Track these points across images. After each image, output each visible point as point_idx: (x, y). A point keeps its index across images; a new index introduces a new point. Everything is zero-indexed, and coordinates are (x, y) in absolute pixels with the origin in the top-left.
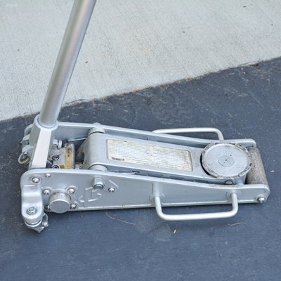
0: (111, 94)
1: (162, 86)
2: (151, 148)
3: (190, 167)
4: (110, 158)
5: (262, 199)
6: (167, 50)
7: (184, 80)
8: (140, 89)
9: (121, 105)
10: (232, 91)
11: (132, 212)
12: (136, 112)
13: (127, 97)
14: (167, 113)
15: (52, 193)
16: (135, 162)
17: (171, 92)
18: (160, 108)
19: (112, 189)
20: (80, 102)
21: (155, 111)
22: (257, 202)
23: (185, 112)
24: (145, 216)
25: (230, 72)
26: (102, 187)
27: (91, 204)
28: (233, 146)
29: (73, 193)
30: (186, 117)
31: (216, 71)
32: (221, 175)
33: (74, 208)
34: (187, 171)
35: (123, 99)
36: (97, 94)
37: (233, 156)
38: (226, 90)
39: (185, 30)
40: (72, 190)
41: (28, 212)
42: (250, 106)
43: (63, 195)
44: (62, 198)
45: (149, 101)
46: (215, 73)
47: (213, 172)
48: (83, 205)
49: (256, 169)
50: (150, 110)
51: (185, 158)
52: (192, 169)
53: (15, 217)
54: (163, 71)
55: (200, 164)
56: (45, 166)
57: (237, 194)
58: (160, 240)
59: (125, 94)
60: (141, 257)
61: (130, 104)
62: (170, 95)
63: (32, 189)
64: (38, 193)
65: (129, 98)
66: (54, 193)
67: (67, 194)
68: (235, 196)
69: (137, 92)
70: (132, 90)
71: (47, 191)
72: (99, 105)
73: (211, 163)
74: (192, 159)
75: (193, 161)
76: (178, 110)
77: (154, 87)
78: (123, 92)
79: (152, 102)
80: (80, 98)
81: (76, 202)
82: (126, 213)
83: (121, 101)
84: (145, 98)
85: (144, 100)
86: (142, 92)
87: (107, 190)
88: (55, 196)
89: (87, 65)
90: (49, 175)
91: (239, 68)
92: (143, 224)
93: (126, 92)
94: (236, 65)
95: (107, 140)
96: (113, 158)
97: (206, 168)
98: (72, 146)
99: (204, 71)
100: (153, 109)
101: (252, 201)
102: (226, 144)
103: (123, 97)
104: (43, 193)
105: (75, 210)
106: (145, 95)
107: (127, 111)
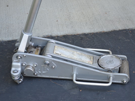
0: (65, 34)
1: (90, 34)
2: (75, 52)
3: (92, 62)
4: (54, 53)
5: (125, 81)
6: (96, 20)
7: (101, 32)
8: (79, 34)
9: (69, 39)
10: (123, 38)
11: (63, 81)
12: (75, 42)
13: (72, 36)
14: (89, 44)
15: (26, 65)
16: (66, 56)
17: (93, 36)
18: (86, 42)
19: (54, 67)
20: (50, 36)
21: (84, 43)
22: (123, 83)
23: (98, 44)
24: (68, 83)
25: (124, 31)
26: (48, 64)
27: (44, 74)
28: (115, 57)
29: (36, 66)
30: (98, 46)
31: (117, 30)
32: (106, 67)
33: (36, 75)
34: (90, 64)
35: (70, 37)
36: (59, 34)
37: (114, 61)
38: (120, 37)
39: (107, 13)
40: (35, 65)
41: (13, 72)
42: (130, 45)
43: (31, 67)
44: (30, 68)
45: (82, 39)
46: (117, 31)
47: (102, 65)
48: (40, 74)
49: (125, 68)
50: (82, 42)
51: (91, 59)
52: (93, 63)
53: (9, 77)
54: (92, 28)
55: (97, 62)
56: (24, 52)
57: (112, 77)
58: (73, 93)
59: (72, 35)
60: (63, 99)
61: (73, 39)
62: (93, 37)
63: (17, 62)
64: (19, 64)
65: (73, 37)
66: (27, 66)
67: (33, 67)
68: (111, 78)
69: (77, 34)
70: (76, 34)
71: (24, 64)
72: (59, 38)
73: (102, 62)
74: (94, 60)
75: (94, 61)
76: (95, 43)
77: (86, 33)
78: (71, 34)
79: (83, 39)
80: (50, 35)
81: (37, 72)
82: (60, 81)
83: (69, 37)
84: (80, 37)
85: (80, 38)
86: (80, 35)
87: (51, 67)
88: (27, 67)
89: (57, 22)
90: (25, 55)
91: (129, 30)
92: (67, 86)
93: (72, 34)
94: (127, 28)
95: (55, 46)
96: (56, 53)
97: (99, 64)
98: (40, 48)
99: (112, 29)
100: (83, 42)
101: (120, 82)
102: (112, 56)
103: (70, 36)
104: (22, 65)
105: (36, 76)
106: (81, 36)
107: (71, 41)
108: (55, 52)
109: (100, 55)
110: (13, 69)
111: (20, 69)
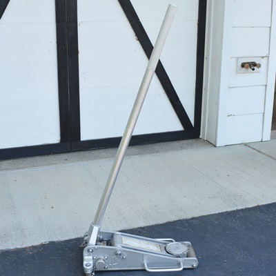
5: (195, 265)
15: (97, 258)
17: (150, 229)
22: (193, 267)
26: (120, 255)
27: (115, 266)
29: (107, 259)
32: (175, 253)
33: (107, 268)
34: (158, 251)
37: (180, 247)
38: (177, 227)
40: (106, 257)
41: (86, 265)
43: (102, 259)
47: (171, 251)
48: (111, 267)
51: (158, 247)
52: (161, 251)
54: (146, 221)
55: (165, 249)
56: (95, 244)
57: (182, 262)
63: (88, 255)
64: (91, 257)
67: (104, 260)
71: (95, 257)
73: (170, 249)
75: (162, 248)
81: (107, 265)
87: (122, 258)
88: (98, 260)
90: (96, 248)
95: (122, 237)
97: (167, 251)
98: (105, 242)
101: (190, 267)
102: (176, 243)
104: (93, 258)
105: (107, 270)
108: (124, 243)
109: (165, 244)
110: (85, 263)
111: (91, 262)
